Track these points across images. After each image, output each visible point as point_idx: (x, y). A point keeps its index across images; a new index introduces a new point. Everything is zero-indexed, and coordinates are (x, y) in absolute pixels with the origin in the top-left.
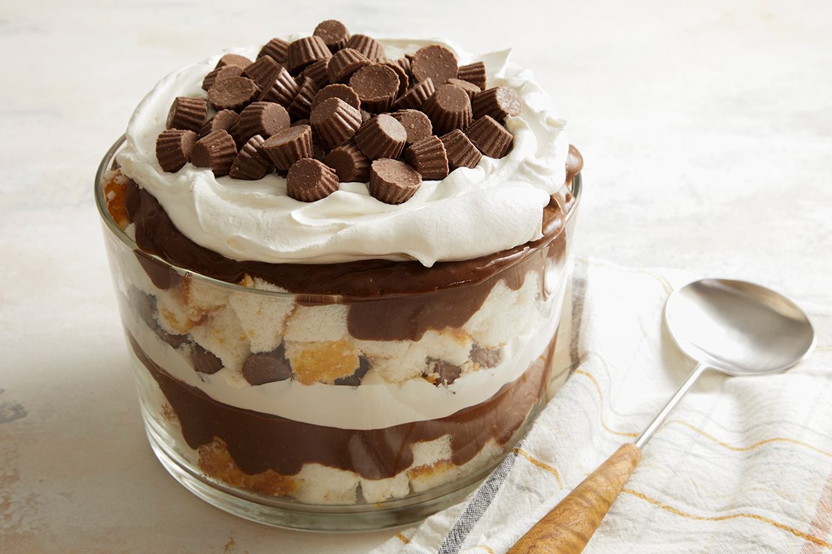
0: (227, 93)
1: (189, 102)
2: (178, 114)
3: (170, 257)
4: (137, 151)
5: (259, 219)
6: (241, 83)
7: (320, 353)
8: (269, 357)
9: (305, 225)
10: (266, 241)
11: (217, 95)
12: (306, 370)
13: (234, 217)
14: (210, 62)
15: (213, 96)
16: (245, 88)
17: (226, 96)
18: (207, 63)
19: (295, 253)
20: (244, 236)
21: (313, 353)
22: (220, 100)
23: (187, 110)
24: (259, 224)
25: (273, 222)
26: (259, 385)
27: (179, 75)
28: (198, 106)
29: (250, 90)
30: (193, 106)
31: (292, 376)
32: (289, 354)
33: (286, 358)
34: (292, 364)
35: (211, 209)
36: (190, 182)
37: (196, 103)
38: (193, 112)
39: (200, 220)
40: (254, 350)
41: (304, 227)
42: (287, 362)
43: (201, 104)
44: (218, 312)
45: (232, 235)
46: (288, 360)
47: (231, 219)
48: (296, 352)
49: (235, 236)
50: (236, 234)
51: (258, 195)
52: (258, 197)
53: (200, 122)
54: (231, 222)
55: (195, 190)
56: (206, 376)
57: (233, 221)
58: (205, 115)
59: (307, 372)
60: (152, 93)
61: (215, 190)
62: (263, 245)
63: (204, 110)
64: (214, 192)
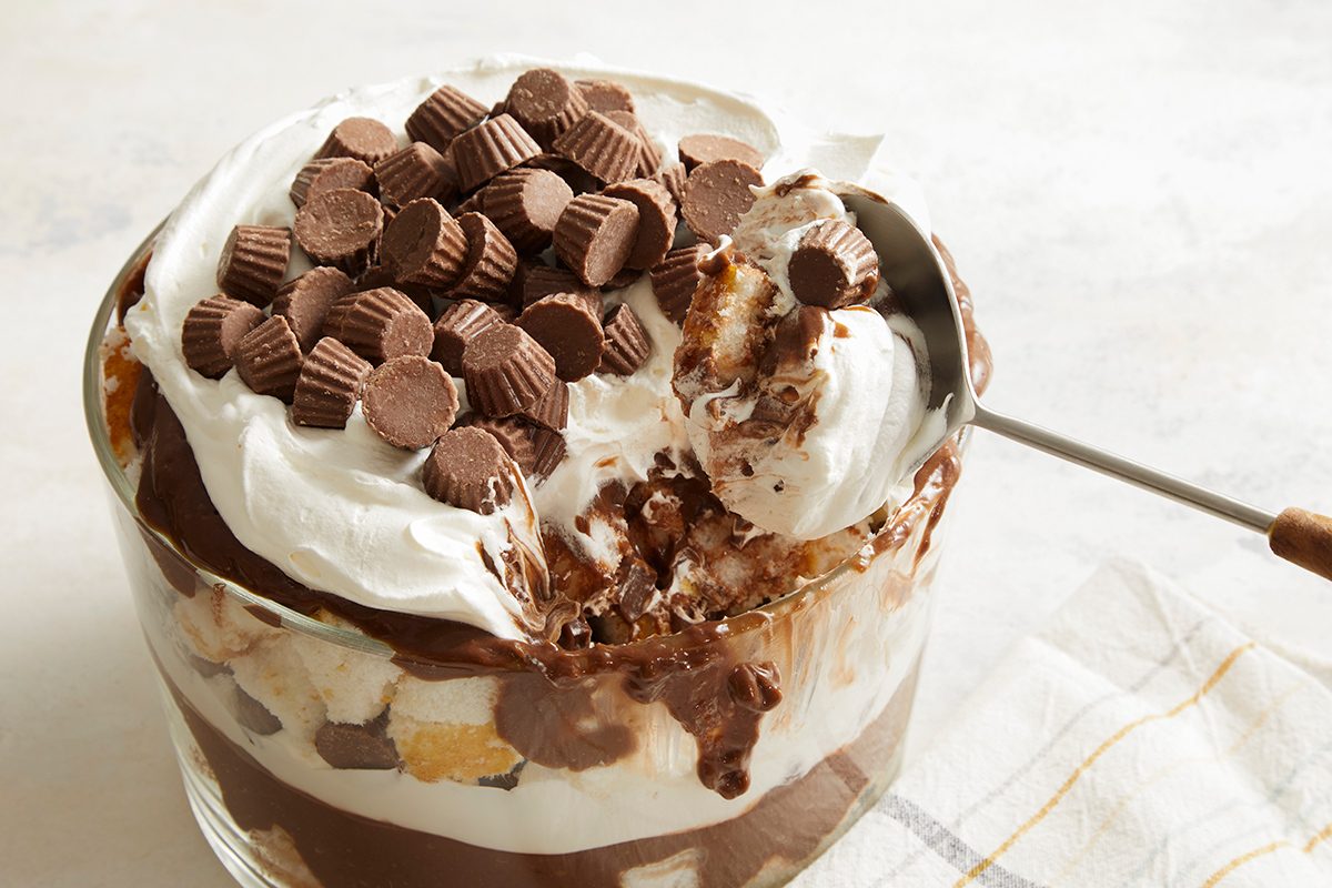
0: (331, 224)
1: (258, 242)
2: (235, 265)
3: (191, 549)
4: (160, 324)
5: (352, 525)
6: (358, 205)
7: (447, 739)
8: (360, 733)
9: (432, 553)
10: (358, 570)
11: (312, 227)
12: (423, 760)
13: (310, 511)
14: (320, 122)
15: (303, 227)
16: (364, 217)
17: (328, 231)
18: (313, 126)
19: (405, 601)
20: (322, 552)
21: (434, 737)
22: (314, 238)
23: (251, 258)
24: (351, 534)
25: (376, 535)
26: (345, 768)
27: (258, 149)
28: (273, 251)
29: (371, 224)
30: (265, 249)
31: (401, 767)
32: (394, 731)
33: (389, 736)
34: (399, 748)
35: (270, 487)
36: (241, 425)
37: (270, 244)
38: (262, 262)
39: (249, 504)
40: (335, 718)
41: (429, 557)
42: (390, 743)
43: (279, 246)
44: (278, 642)
45: (300, 546)
46: (392, 739)
47: (303, 514)
48: (405, 732)
49: (304, 549)
50: (307, 546)
51: (360, 478)
52: (358, 481)
53: (275, 282)
54: (302, 519)
55: (247, 445)
56: (255, 737)
57: (307, 519)
58: (285, 270)
59: (423, 763)
60: (203, 185)
61: (285, 449)
62: (351, 576)
63: (283, 260)
64: (282, 451)
